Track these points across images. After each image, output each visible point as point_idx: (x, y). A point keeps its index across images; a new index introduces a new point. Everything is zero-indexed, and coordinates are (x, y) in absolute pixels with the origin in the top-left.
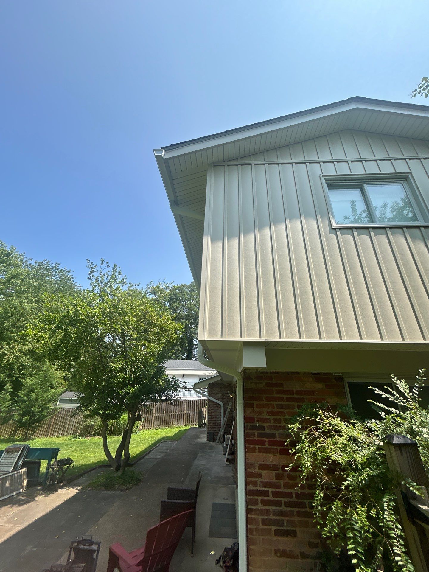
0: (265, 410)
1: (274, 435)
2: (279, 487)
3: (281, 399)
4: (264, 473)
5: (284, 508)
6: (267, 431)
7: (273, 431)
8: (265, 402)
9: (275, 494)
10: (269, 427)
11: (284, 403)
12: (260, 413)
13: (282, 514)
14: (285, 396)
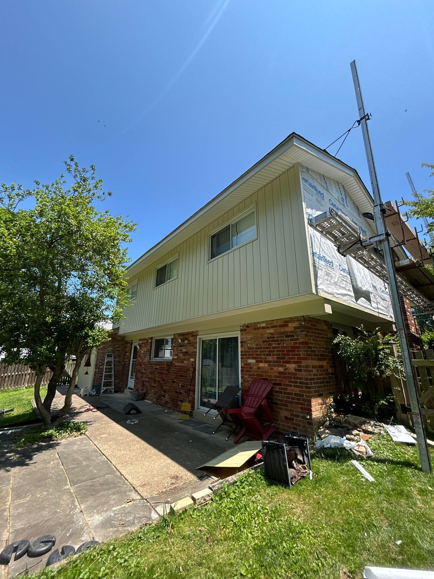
0: (311, 338)
2: (318, 376)
4: (313, 369)
6: (313, 349)
7: (315, 349)
8: (311, 334)
10: (314, 347)
11: (317, 335)
12: (310, 339)
14: (317, 332)
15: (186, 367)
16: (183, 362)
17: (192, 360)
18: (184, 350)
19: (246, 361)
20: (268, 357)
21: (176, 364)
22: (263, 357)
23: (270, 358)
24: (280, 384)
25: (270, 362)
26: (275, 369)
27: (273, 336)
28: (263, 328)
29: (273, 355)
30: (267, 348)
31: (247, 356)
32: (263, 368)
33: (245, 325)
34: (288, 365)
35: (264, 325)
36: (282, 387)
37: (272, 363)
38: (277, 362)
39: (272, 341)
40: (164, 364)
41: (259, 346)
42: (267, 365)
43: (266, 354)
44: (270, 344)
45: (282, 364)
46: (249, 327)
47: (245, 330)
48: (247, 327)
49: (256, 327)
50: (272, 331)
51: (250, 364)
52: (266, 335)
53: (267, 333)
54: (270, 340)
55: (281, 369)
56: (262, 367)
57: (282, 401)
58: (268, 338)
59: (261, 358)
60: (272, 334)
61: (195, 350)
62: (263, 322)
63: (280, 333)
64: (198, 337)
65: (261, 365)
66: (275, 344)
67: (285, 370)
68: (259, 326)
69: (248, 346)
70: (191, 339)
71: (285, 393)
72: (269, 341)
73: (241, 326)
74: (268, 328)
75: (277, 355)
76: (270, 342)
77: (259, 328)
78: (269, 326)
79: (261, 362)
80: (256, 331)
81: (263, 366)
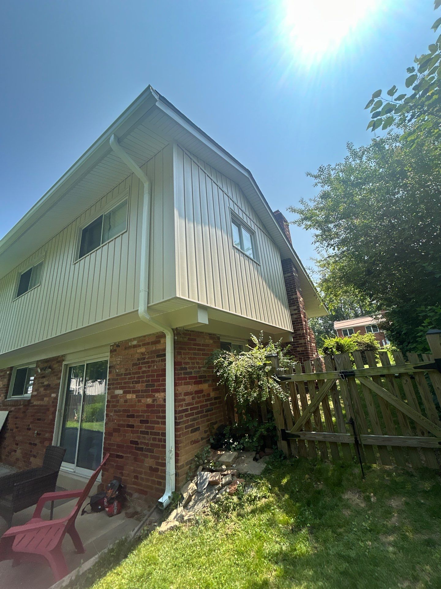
0: (187, 356)
1: (191, 373)
2: (193, 404)
3: (195, 349)
4: (186, 397)
5: (195, 416)
6: (188, 370)
7: (191, 370)
8: (187, 351)
9: (191, 409)
10: (190, 368)
11: (196, 352)
12: (185, 358)
13: (194, 419)
15: (46, 406)
16: (42, 400)
17: (53, 395)
18: (46, 383)
19: (114, 393)
20: (136, 385)
21: (35, 403)
22: (131, 385)
23: (139, 387)
24: (147, 422)
25: (138, 391)
26: (143, 400)
27: (144, 357)
28: (135, 346)
29: (143, 382)
30: (136, 373)
31: (115, 386)
32: (131, 400)
33: (115, 344)
34: (157, 395)
35: (135, 343)
36: (149, 425)
37: (140, 394)
38: (145, 391)
39: (143, 363)
40: (20, 405)
41: (128, 372)
42: (134, 396)
43: (135, 381)
44: (140, 368)
45: (150, 393)
46: (119, 346)
47: (115, 350)
48: (118, 346)
49: (127, 346)
50: (143, 350)
51: (117, 396)
52: (137, 356)
53: (138, 353)
54: (141, 362)
55: (149, 401)
56: (129, 399)
57: (147, 444)
58: (138, 359)
59: (129, 387)
60: (143, 354)
61: (58, 381)
62: (134, 339)
63: (152, 352)
64: (64, 363)
65: (129, 396)
66: (146, 367)
67: (153, 401)
68: (130, 344)
69: (116, 372)
70: (56, 366)
71: (152, 433)
72: (139, 364)
73: (111, 346)
74: (139, 346)
75: (147, 381)
76: (141, 365)
77: (130, 347)
78: (141, 343)
79: (129, 392)
80: (127, 351)
81: (131, 398)
